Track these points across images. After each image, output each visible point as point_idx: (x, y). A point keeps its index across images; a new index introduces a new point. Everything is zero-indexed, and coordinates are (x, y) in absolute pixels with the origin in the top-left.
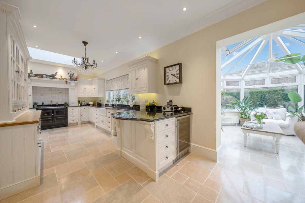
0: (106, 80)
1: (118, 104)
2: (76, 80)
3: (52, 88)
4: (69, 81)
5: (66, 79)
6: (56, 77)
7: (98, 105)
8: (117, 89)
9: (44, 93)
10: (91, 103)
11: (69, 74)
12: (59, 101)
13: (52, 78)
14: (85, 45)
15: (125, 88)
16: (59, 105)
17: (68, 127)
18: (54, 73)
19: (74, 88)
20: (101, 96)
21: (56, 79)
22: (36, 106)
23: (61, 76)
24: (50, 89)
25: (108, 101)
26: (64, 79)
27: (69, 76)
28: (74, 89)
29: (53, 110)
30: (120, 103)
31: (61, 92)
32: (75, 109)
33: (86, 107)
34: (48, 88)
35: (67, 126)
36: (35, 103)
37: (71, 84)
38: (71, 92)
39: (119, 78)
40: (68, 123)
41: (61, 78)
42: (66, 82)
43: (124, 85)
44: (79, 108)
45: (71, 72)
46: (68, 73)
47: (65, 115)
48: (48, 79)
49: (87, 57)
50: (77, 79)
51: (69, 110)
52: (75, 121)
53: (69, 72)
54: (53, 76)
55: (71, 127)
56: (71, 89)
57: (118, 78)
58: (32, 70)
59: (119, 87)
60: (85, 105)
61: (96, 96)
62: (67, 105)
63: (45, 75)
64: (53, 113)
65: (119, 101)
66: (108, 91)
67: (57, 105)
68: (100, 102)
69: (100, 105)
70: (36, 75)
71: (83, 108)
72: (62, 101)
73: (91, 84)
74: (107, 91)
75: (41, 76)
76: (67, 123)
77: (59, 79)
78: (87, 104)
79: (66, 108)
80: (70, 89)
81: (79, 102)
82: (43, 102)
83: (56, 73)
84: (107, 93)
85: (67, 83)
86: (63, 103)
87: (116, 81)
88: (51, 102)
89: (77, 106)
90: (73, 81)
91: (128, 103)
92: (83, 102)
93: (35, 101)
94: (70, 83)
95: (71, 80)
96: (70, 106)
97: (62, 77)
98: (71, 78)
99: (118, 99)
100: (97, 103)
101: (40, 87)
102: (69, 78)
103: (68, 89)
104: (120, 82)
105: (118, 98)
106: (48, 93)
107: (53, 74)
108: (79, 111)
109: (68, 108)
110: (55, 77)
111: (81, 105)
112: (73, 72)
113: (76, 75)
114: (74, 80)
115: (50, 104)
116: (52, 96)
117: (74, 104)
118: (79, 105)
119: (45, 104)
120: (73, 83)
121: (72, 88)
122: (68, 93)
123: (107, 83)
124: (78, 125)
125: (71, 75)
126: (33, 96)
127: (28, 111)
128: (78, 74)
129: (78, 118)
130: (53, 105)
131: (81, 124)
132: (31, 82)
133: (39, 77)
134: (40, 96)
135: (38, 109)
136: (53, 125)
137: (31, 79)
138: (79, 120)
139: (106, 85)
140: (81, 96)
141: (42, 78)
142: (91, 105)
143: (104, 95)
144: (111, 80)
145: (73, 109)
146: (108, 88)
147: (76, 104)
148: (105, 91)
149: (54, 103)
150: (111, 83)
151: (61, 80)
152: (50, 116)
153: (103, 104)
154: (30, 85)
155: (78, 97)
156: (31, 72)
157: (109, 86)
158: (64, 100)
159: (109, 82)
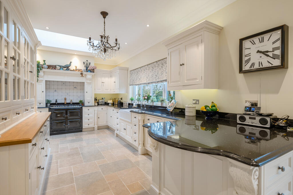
0: (130, 70)
1: (147, 104)
2: (92, 71)
3: (66, 82)
4: (84, 73)
5: (81, 70)
6: (72, 67)
8: (145, 82)
9: (58, 89)
10: (110, 102)
11: (85, 64)
12: (73, 99)
13: (66, 70)
14: (104, 18)
15: (157, 81)
16: (74, 104)
17: (83, 133)
18: (69, 63)
19: (91, 82)
20: (122, 92)
21: (71, 70)
22: (49, 105)
23: (76, 67)
24: (64, 83)
25: (132, 100)
27: (85, 66)
28: (91, 83)
29: (67, 110)
30: (150, 103)
31: (75, 88)
32: (92, 109)
33: (104, 107)
34: (62, 82)
35: (81, 131)
36: (49, 101)
37: (87, 77)
38: (87, 87)
39: (149, 66)
40: (83, 127)
41: (76, 69)
42: (81, 74)
43: (156, 76)
44: (96, 108)
45: (87, 61)
46: (84, 63)
47: (79, 117)
48: (61, 71)
49: (106, 35)
50: (94, 69)
51: (85, 109)
52: (91, 126)
53: (85, 61)
54: (67, 67)
55: (86, 132)
56: (87, 82)
57: (147, 66)
58: (45, 61)
59: (148, 79)
60: (103, 104)
61: (117, 92)
62: (81, 104)
63: (58, 66)
64: (66, 114)
65: (148, 99)
66: (132, 85)
67: (71, 103)
68: (122, 101)
69: (120, 105)
70: (49, 67)
71: (100, 108)
72: (77, 99)
73: (111, 76)
74: (130, 85)
75: (54, 67)
76: (82, 128)
77: (74, 70)
78: (105, 103)
79: (81, 107)
80: (85, 84)
81: (96, 99)
82: (56, 100)
83: (71, 62)
84: (131, 87)
85: (82, 76)
86: (78, 102)
87: (143, 71)
88: (65, 99)
89: (94, 105)
90: (89, 73)
91: (162, 104)
92: (100, 101)
93: (48, 99)
94: (86, 75)
95: (87, 72)
96: (86, 105)
98: (87, 69)
99: (146, 97)
100: (118, 102)
101: (54, 81)
102: (85, 68)
103: (83, 83)
104: (151, 72)
105: (146, 95)
106: (62, 89)
107: (67, 65)
108: (96, 112)
109: (83, 108)
110: (69, 68)
111: (98, 105)
112: (89, 61)
113: (92, 65)
114: (91, 72)
115: (63, 102)
116: (66, 92)
117: (90, 103)
118: (96, 104)
119: (58, 102)
120: (89, 75)
121: (89, 81)
122: (83, 89)
123: (131, 74)
124: (94, 130)
125: (87, 64)
126: (46, 92)
127: (35, 112)
128: (95, 64)
129: (94, 122)
130: (67, 103)
131: (98, 129)
132: (44, 75)
133: (52, 69)
134: (53, 92)
135: (50, 108)
136: (66, 129)
137: (44, 72)
138: (95, 124)
139: (130, 77)
140: (98, 92)
141: (55, 69)
142: (110, 105)
143: (127, 91)
144: (137, 70)
145: (89, 110)
146: (132, 81)
147: (93, 103)
148: (129, 85)
149: (68, 101)
150: (137, 74)
151: (76, 71)
152: (63, 118)
153: (125, 103)
154: (43, 79)
155: (95, 94)
156: (44, 63)
157: (133, 79)
158: (79, 97)
159: (134, 73)
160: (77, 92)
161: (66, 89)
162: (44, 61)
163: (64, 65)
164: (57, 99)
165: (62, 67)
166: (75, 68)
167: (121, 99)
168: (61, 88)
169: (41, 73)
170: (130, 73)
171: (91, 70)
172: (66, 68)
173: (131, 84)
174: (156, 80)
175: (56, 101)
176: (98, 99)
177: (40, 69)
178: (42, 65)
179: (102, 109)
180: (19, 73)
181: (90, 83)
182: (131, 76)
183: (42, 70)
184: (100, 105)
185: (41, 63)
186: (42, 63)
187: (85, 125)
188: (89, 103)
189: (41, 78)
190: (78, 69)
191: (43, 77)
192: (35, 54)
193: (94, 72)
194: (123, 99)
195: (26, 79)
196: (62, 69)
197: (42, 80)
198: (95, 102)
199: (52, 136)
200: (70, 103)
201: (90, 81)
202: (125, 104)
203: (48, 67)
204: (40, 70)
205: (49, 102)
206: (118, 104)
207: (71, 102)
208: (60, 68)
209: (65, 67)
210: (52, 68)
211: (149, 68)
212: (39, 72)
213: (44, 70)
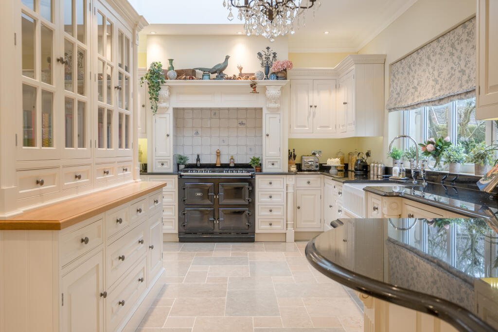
0: (389, 62)
1: (436, 170)
2: (282, 74)
3: (220, 109)
4: (261, 83)
5: (253, 74)
6: (229, 72)
7: (359, 172)
8: (430, 96)
9: (202, 127)
10: (334, 162)
11: (264, 56)
12: (237, 154)
15: (465, 88)
16: (238, 166)
17: (256, 245)
18: (222, 61)
19: (276, 105)
20: (367, 132)
21: (227, 79)
22: (182, 167)
23: (241, 69)
24: (215, 112)
25: (395, 157)
26: (247, 76)
27: (262, 64)
28: (278, 109)
29: (217, 182)
30: (443, 167)
31: (242, 124)
32: (279, 183)
33: (316, 179)
34: (211, 109)
35: (252, 240)
36: (181, 159)
37: (267, 92)
38: (269, 123)
39: (442, 40)
40: (257, 231)
41: (241, 75)
42: (252, 86)
43: (463, 72)
44: (291, 180)
45: (268, 48)
46: (260, 55)
47: (247, 203)
48: (206, 82)
50: (285, 70)
51: (261, 182)
52: (278, 228)
53: (263, 50)
54: (219, 72)
55: (263, 245)
56: (268, 108)
57: (435, 44)
58: (173, 60)
59: (438, 87)
60: (314, 168)
61: (351, 132)
62: (255, 166)
63: (200, 69)
64: (217, 193)
65: (437, 153)
66: (394, 109)
67: (232, 165)
68: (368, 161)
69: (363, 172)
70: (180, 74)
71: (303, 179)
72: (246, 154)
73: (337, 87)
74: (390, 110)
75: (190, 74)
76: (254, 233)
77: (234, 78)
78: (321, 165)
79: (252, 176)
80: (265, 111)
81: (292, 156)
82: (198, 156)
83: (227, 58)
84: (393, 117)
85: (255, 91)
86: (247, 160)
87: (426, 60)
88: (218, 154)
89: (286, 171)
90: (273, 81)
91: (478, 168)
92: (306, 160)
94: (265, 88)
95: (268, 79)
96: (264, 170)
97: (243, 72)
98: (267, 73)
99: (430, 147)
100: (356, 164)
101: (193, 109)
102: (263, 70)
103: (259, 111)
104: (446, 60)
105: (433, 139)
106: (210, 128)
107: (219, 64)
108: (291, 190)
109: (258, 178)
110: (224, 72)
111: (299, 168)
112: (273, 49)
113: (283, 57)
114: (277, 78)
115: (214, 162)
116: (219, 137)
117: (276, 166)
118: (294, 169)
119: (203, 161)
120: (273, 88)
121: (272, 105)
122: (259, 127)
123: (394, 75)
124: (286, 242)
125: (268, 58)
126: (176, 136)
127: (134, 181)
128: (290, 54)
129: (285, 218)
130: (221, 164)
131: (295, 241)
132: (169, 96)
133: (185, 79)
134: (193, 137)
135: (181, 176)
136: (215, 231)
137: (170, 88)
138: (289, 226)
139: (390, 85)
140: (300, 134)
141: (193, 79)
142: (332, 171)
143: (382, 130)
144: (409, 59)
145: (271, 183)
146: (395, 96)
147: (283, 164)
148: (386, 111)
149: (225, 160)
150: (409, 73)
151: (240, 80)
152: (208, 202)
153: (374, 167)
154: (168, 106)
155: (289, 139)
156: (170, 66)
157: (398, 88)
158: (251, 149)
159: (400, 70)
160: (246, 136)
161: (219, 127)
162: (171, 61)
163: (210, 66)
164: (199, 153)
165: (207, 72)
166: (237, 73)
167: (368, 154)
168: (209, 126)
169: (164, 92)
170: (391, 72)
171: (278, 73)
172: (216, 74)
173: (392, 106)
174: (461, 86)
175: (198, 160)
176: (298, 155)
177: (160, 80)
178: (166, 71)
179: (309, 183)
181: (275, 111)
182: (393, 81)
183: (166, 84)
184: (304, 171)
185: (163, 68)
186: (165, 66)
187: (261, 227)
188: (273, 164)
189: (164, 102)
190: (246, 74)
191: (167, 100)
192: (133, 47)
193: (286, 79)
194: (372, 154)
196: (207, 77)
197: (167, 108)
198: (289, 163)
200: (229, 164)
201: (275, 103)
202: (375, 168)
203: (178, 76)
204: (160, 83)
205: (182, 161)
206: (356, 170)
207: (232, 161)
208: (203, 76)
209: (215, 72)
210: (186, 75)
211: (442, 48)
212: (160, 88)
213: (169, 82)
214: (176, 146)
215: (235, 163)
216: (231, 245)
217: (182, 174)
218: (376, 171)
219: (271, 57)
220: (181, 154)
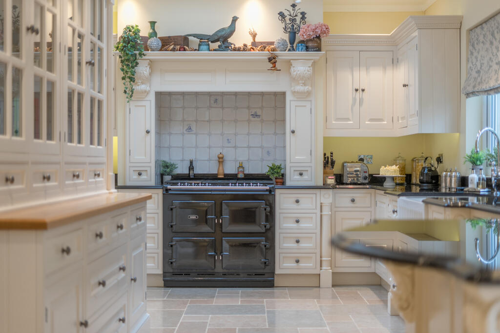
0: (466, 26)
2: (314, 43)
3: (223, 94)
4: (283, 55)
5: (272, 43)
6: (240, 38)
7: (426, 186)
9: (196, 121)
10: (390, 171)
11: (288, 18)
12: (248, 160)
13: (220, 48)
16: (249, 178)
17: (276, 291)
18: (227, 24)
20: (436, 126)
21: (235, 50)
22: (167, 178)
23: (254, 36)
24: (216, 98)
25: (474, 161)
26: (264, 46)
27: (285, 29)
28: (309, 93)
29: (219, 200)
31: (255, 115)
32: (309, 202)
33: (364, 196)
34: (209, 94)
35: (270, 284)
36: (167, 167)
37: (292, 69)
38: (294, 113)
40: (278, 271)
41: (254, 44)
42: (270, 60)
44: (327, 197)
45: (294, 6)
46: (282, 15)
47: (263, 231)
48: (204, 54)
50: (319, 37)
51: (284, 201)
52: (308, 266)
53: (286, 7)
54: (222, 39)
55: (287, 291)
56: (294, 93)
58: (155, 22)
60: (361, 180)
62: (275, 177)
63: (195, 36)
64: (220, 214)
67: (241, 176)
68: (438, 169)
70: (167, 43)
71: (344, 196)
72: (262, 160)
73: (395, 62)
75: (179, 43)
76: (273, 273)
77: (245, 48)
78: (371, 175)
79: (270, 191)
80: (289, 97)
81: (328, 162)
82: (191, 162)
83: (235, 19)
85: (274, 68)
86: (265, 170)
88: (221, 160)
89: (321, 184)
90: (300, 53)
93: (166, 158)
94: (289, 63)
95: (294, 50)
96: (288, 183)
97: (257, 40)
98: (292, 41)
100: (422, 174)
101: (183, 94)
102: (286, 37)
103: (279, 98)
106: (209, 121)
107: (223, 29)
108: (326, 212)
109: (278, 192)
110: (230, 40)
111: (340, 180)
112: (300, 8)
113: (315, 19)
114: (307, 49)
115: (214, 171)
116: (222, 134)
117: (305, 177)
118: (331, 181)
119: (199, 170)
120: (302, 63)
121: (300, 88)
122: (281, 120)
123: (473, 46)
124: (319, 287)
125: (293, 20)
126: (158, 133)
127: (107, 191)
128: (326, 14)
129: (318, 251)
130: (225, 175)
131: (333, 286)
132: (150, 74)
133: (173, 50)
134: (183, 134)
135: (167, 190)
136: (216, 270)
137: (151, 63)
138: (324, 264)
139: (468, 60)
140: (340, 129)
141: (185, 50)
142: (388, 184)
143: (458, 125)
144: (492, 22)
145: (297, 201)
146: (474, 74)
147: (317, 173)
148: (463, 96)
149: (230, 169)
150: (491, 43)
151: (252, 52)
152: (206, 228)
153: (446, 176)
154: (148, 88)
155: (325, 138)
156: (151, 31)
157: (478, 64)
158: (268, 153)
159: (481, 38)
160: (262, 134)
161: (222, 121)
162: (153, 24)
163: (210, 31)
164: (193, 157)
165: (205, 40)
166: (249, 42)
167: (439, 160)
168: (207, 119)
169: (143, 69)
170: (469, 41)
171: (308, 41)
172: (219, 43)
173: (470, 89)
175: (191, 168)
176: (339, 160)
177: (137, 52)
178: (145, 39)
179: (353, 201)
180: (50, 68)
181: (305, 96)
182: (472, 54)
183: (144, 57)
184: (347, 184)
185: (141, 34)
186: (145, 32)
187: (284, 265)
188: (301, 174)
189: (143, 83)
190: (261, 43)
191: (148, 80)
193: (319, 50)
194: (444, 159)
195: (74, 84)
196: (205, 47)
197: (147, 93)
198: (325, 173)
199: (170, 290)
200: (236, 175)
201: (305, 84)
202: (448, 179)
203: (163, 46)
204: (138, 56)
205: (168, 170)
206: (422, 182)
207: (241, 169)
208: (200, 45)
209: (217, 40)
210: (175, 45)
212: (137, 63)
213: (150, 55)
214: (159, 147)
215: (246, 172)
216: (240, 291)
217: (169, 187)
218: (449, 181)
219: (298, 19)
220: (167, 159)
